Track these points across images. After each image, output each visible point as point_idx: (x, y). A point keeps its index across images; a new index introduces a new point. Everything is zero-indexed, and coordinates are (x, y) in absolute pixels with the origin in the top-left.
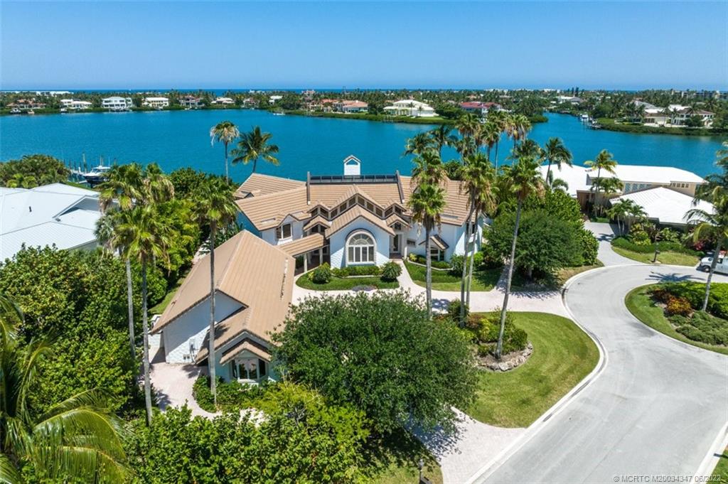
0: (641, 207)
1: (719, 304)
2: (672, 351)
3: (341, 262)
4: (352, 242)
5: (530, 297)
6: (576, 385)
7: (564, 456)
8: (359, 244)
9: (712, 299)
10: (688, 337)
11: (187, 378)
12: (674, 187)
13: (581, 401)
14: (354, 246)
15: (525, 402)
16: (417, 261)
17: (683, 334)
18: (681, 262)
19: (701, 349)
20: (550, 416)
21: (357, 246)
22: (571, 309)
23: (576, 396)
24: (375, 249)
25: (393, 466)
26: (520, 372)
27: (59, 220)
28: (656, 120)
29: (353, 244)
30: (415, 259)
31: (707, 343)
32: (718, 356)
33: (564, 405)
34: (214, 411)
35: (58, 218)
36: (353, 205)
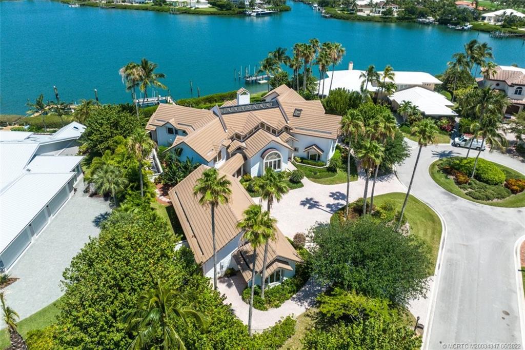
0: (417, 107)
1: (479, 173)
3: (257, 171)
6: (440, 241)
7: (460, 288)
8: (271, 159)
10: (473, 198)
12: (425, 86)
13: (447, 251)
14: (269, 161)
16: (301, 162)
17: (470, 196)
18: (442, 141)
19: (483, 205)
20: (439, 265)
21: (271, 161)
23: (444, 249)
24: (282, 161)
27: (29, 170)
28: (364, 10)
29: (268, 159)
30: (300, 161)
31: (484, 200)
33: (442, 256)
34: (266, 309)
35: (29, 167)
36: (257, 129)
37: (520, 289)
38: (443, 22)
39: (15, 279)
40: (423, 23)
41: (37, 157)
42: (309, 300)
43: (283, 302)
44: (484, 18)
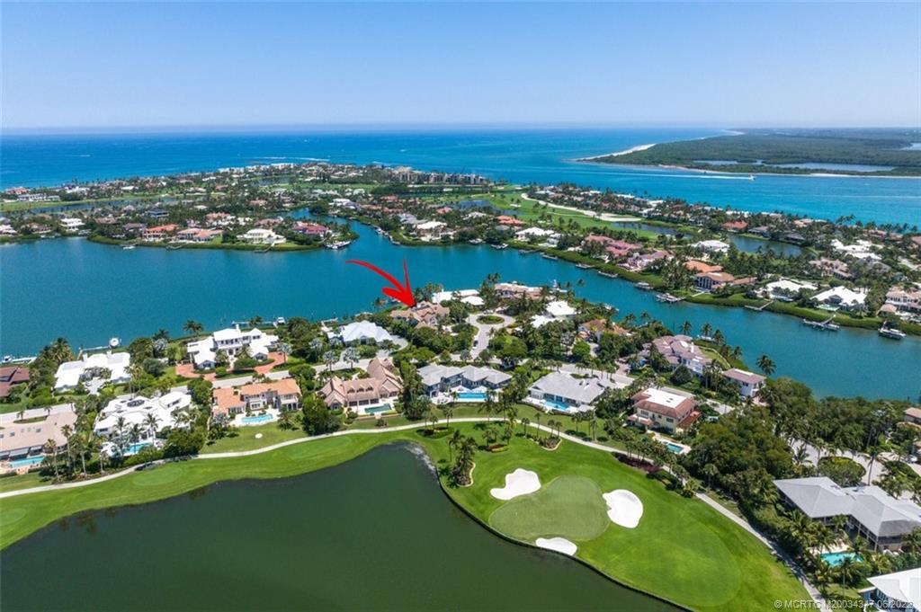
0: (472, 303)
38: (489, 241)
40: (474, 244)
44: (518, 236)
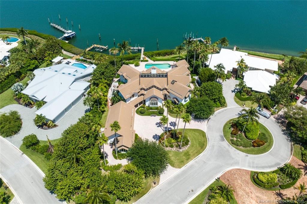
2: (225, 147)
3: (148, 105)
4: (151, 101)
5: (198, 122)
6: (196, 157)
8: (153, 101)
9: (245, 129)
11: (110, 148)
13: (195, 162)
14: (152, 102)
15: (182, 161)
17: (231, 141)
19: (233, 147)
20: (187, 165)
22: (208, 127)
23: (195, 160)
25: (151, 176)
26: (184, 152)
27: (70, 88)
31: (235, 145)
32: (235, 150)
33: (191, 163)
34: (117, 159)
35: (70, 87)
36: (153, 87)
37: (208, 185)
39: (58, 126)
41: (74, 82)
42: (131, 161)
43: (123, 158)
